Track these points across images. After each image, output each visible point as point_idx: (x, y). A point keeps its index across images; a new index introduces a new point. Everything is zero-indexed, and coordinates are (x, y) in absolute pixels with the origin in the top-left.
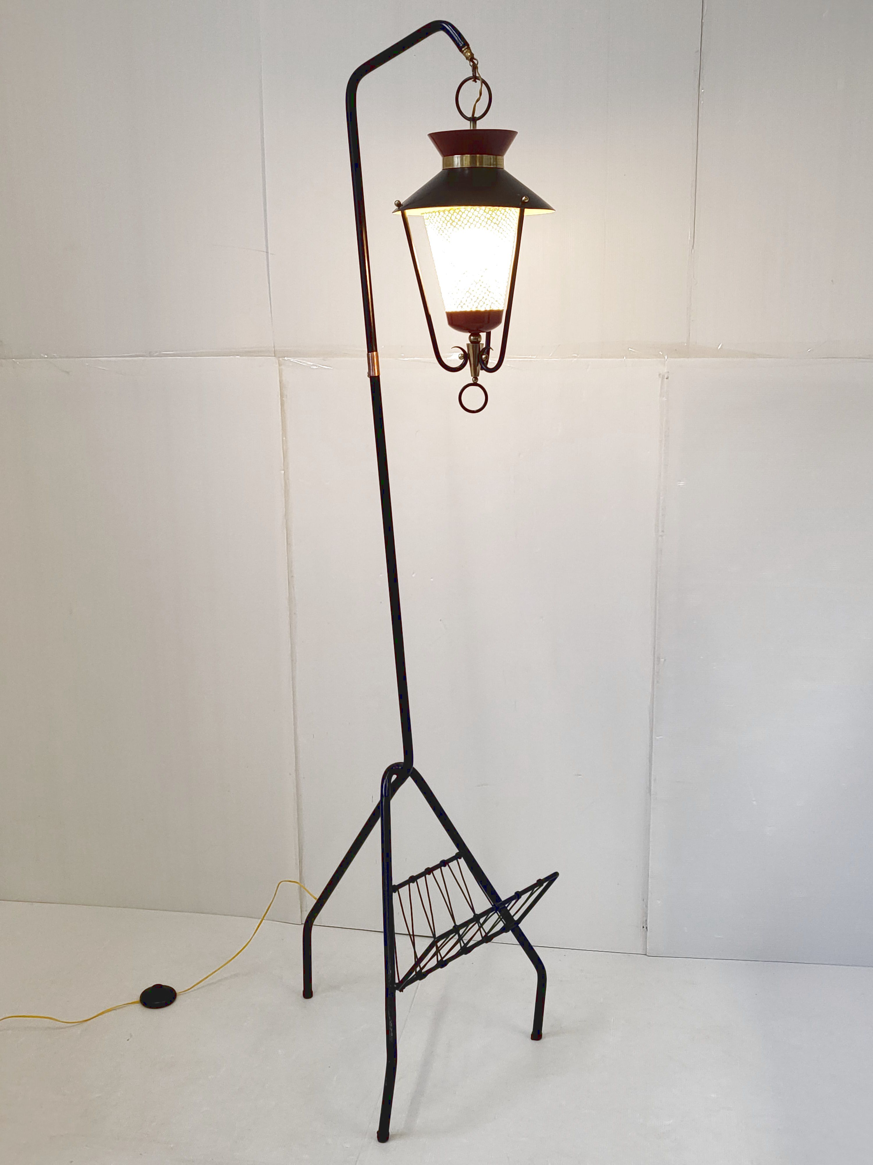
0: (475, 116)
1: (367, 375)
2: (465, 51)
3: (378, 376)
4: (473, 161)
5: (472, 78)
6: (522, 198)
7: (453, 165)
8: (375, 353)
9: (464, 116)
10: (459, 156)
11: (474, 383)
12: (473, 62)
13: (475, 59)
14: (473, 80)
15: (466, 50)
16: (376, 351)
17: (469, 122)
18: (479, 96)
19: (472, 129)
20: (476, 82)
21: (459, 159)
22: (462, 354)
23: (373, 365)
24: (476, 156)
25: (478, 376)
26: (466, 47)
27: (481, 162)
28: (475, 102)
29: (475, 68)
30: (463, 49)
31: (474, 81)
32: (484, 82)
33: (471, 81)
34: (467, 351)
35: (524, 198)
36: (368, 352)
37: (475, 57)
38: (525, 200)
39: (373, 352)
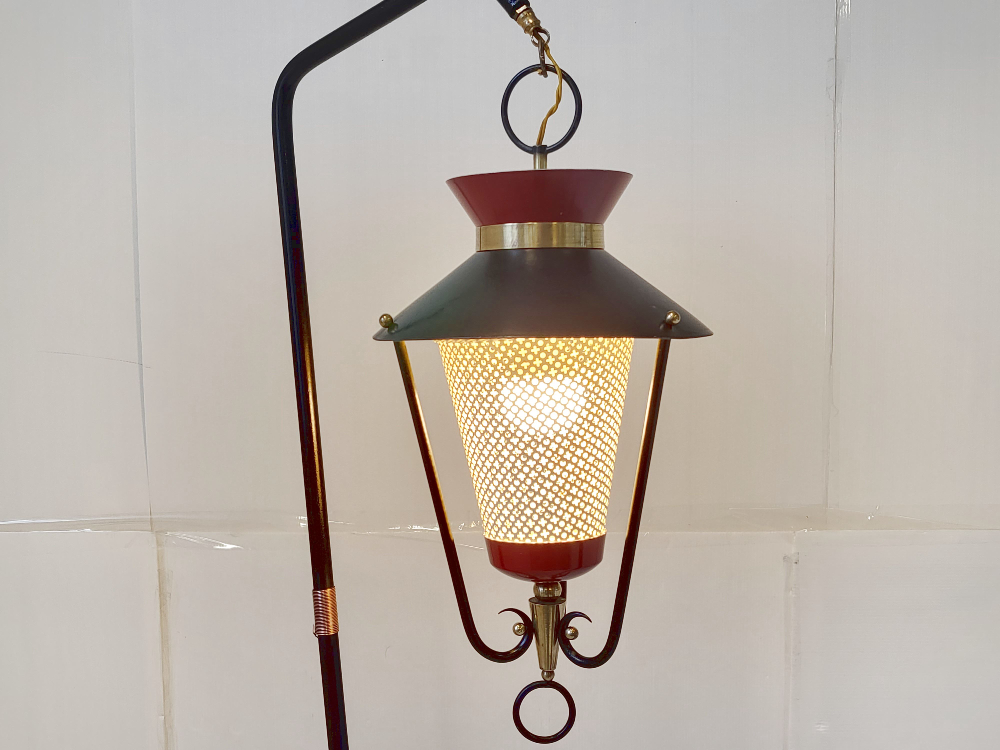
0: (543, 143)
1: (312, 630)
2: (522, 15)
3: (336, 635)
4: (545, 234)
5: (540, 68)
6: (666, 316)
7: (503, 246)
8: (328, 590)
9: (523, 146)
10: (515, 224)
11: (545, 681)
12: (539, 38)
13: (545, 32)
14: (540, 71)
15: (525, 13)
16: (332, 586)
17: (532, 156)
18: (554, 103)
19: (537, 168)
20: (546, 76)
21: (515, 232)
22: (520, 624)
23: (326, 614)
24: (552, 224)
25: (555, 668)
26: (524, 7)
27: (562, 236)
28: (545, 116)
29: (544, 48)
30: (518, 11)
31: (541, 74)
32: (565, 76)
33: (536, 73)
34: (530, 616)
35: (669, 317)
36: (316, 588)
37: (543, 26)
38: (673, 319)
39: (325, 588)
